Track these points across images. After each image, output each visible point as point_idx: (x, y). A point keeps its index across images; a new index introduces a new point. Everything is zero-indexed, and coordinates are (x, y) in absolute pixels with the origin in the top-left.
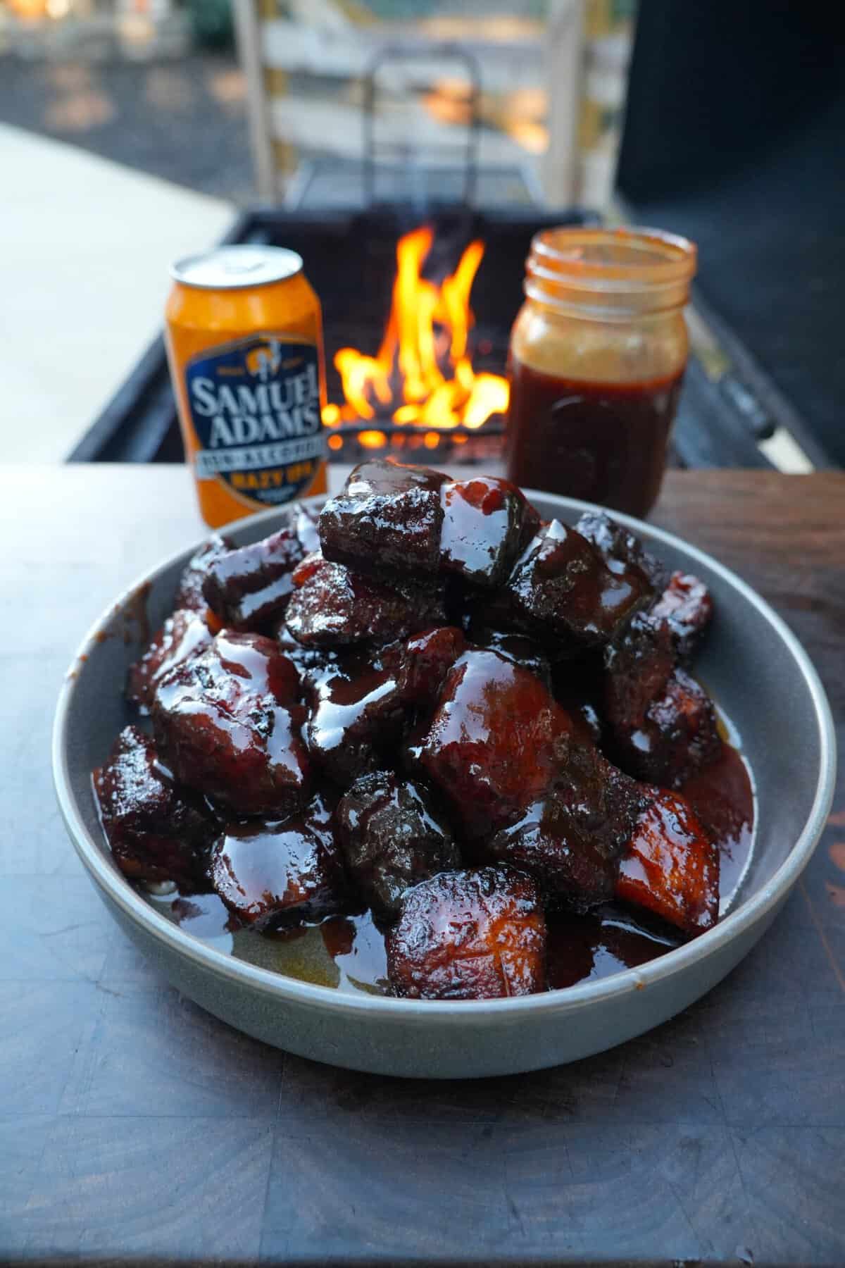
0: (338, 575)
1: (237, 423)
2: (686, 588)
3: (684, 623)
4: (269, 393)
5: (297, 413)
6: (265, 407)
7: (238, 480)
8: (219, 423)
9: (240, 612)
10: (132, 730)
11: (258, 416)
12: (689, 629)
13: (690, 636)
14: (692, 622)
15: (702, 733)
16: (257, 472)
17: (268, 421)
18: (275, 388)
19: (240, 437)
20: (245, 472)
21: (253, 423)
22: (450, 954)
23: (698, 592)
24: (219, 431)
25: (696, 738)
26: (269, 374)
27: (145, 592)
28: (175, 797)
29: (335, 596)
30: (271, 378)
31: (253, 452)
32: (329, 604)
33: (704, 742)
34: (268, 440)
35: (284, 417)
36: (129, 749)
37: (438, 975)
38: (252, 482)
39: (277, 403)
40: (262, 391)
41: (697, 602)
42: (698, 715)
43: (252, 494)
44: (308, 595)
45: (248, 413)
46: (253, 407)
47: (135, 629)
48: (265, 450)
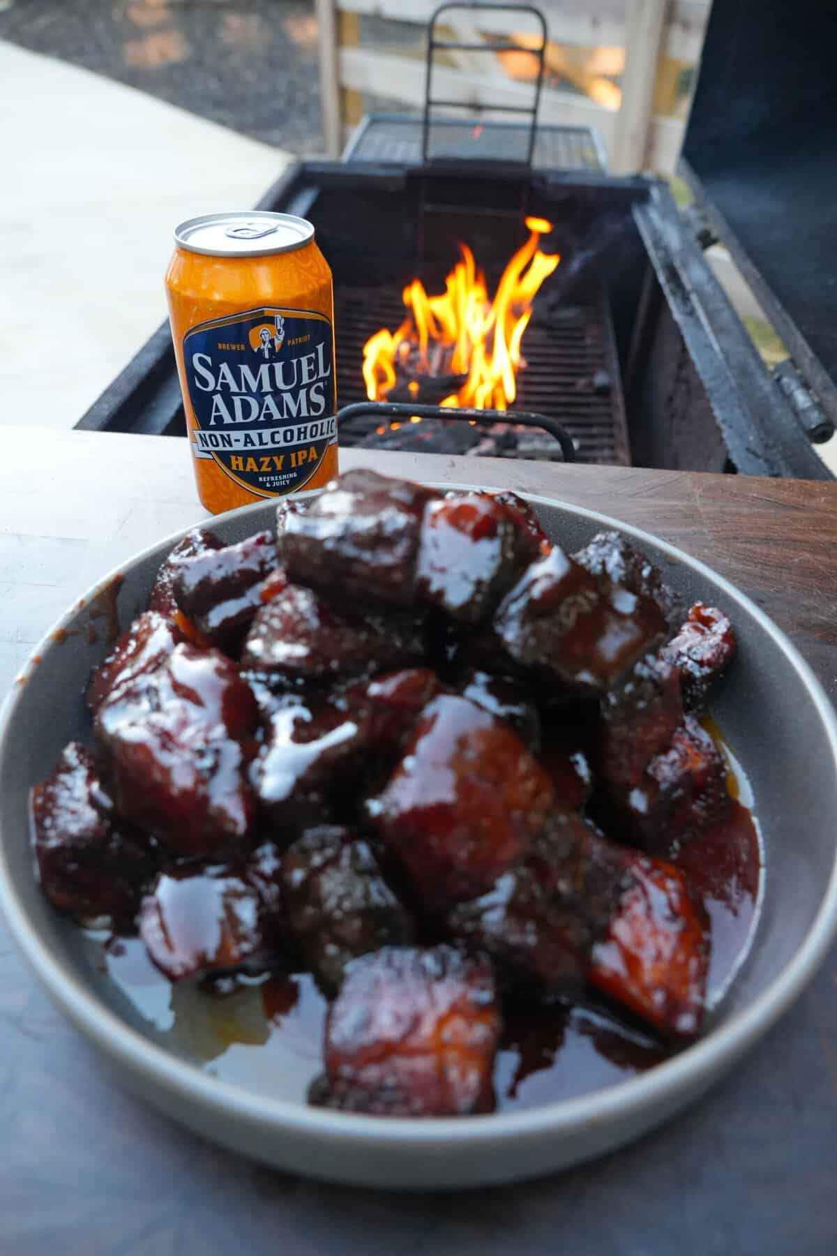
0: (303, 601)
1: (237, 401)
2: (707, 621)
3: (701, 663)
4: (272, 371)
5: (302, 393)
6: (267, 387)
7: (236, 462)
8: (218, 399)
9: (207, 621)
10: (77, 748)
11: (260, 396)
12: (706, 670)
13: (705, 678)
14: (709, 663)
15: (710, 791)
16: (257, 455)
17: (269, 400)
18: (278, 367)
19: (239, 419)
20: (245, 455)
21: (254, 403)
22: (385, 1051)
23: (721, 627)
24: (217, 410)
25: (703, 796)
26: (272, 351)
27: (117, 585)
28: (110, 831)
29: (298, 622)
30: (275, 356)
31: (254, 434)
32: (291, 631)
33: (711, 801)
34: (269, 422)
35: (287, 397)
36: (69, 770)
37: (371, 1073)
38: (251, 464)
39: (280, 384)
40: (264, 369)
41: (716, 639)
42: (706, 772)
43: (251, 478)
44: (272, 616)
45: (249, 393)
46: (254, 386)
47: (102, 625)
48: (266, 434)
